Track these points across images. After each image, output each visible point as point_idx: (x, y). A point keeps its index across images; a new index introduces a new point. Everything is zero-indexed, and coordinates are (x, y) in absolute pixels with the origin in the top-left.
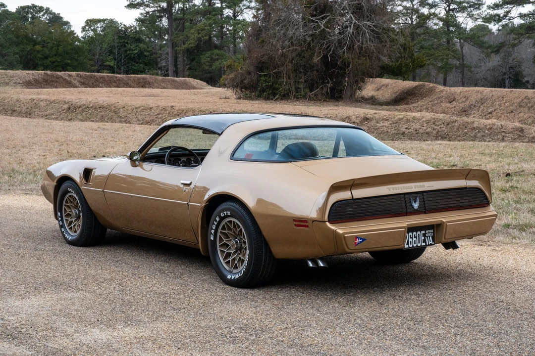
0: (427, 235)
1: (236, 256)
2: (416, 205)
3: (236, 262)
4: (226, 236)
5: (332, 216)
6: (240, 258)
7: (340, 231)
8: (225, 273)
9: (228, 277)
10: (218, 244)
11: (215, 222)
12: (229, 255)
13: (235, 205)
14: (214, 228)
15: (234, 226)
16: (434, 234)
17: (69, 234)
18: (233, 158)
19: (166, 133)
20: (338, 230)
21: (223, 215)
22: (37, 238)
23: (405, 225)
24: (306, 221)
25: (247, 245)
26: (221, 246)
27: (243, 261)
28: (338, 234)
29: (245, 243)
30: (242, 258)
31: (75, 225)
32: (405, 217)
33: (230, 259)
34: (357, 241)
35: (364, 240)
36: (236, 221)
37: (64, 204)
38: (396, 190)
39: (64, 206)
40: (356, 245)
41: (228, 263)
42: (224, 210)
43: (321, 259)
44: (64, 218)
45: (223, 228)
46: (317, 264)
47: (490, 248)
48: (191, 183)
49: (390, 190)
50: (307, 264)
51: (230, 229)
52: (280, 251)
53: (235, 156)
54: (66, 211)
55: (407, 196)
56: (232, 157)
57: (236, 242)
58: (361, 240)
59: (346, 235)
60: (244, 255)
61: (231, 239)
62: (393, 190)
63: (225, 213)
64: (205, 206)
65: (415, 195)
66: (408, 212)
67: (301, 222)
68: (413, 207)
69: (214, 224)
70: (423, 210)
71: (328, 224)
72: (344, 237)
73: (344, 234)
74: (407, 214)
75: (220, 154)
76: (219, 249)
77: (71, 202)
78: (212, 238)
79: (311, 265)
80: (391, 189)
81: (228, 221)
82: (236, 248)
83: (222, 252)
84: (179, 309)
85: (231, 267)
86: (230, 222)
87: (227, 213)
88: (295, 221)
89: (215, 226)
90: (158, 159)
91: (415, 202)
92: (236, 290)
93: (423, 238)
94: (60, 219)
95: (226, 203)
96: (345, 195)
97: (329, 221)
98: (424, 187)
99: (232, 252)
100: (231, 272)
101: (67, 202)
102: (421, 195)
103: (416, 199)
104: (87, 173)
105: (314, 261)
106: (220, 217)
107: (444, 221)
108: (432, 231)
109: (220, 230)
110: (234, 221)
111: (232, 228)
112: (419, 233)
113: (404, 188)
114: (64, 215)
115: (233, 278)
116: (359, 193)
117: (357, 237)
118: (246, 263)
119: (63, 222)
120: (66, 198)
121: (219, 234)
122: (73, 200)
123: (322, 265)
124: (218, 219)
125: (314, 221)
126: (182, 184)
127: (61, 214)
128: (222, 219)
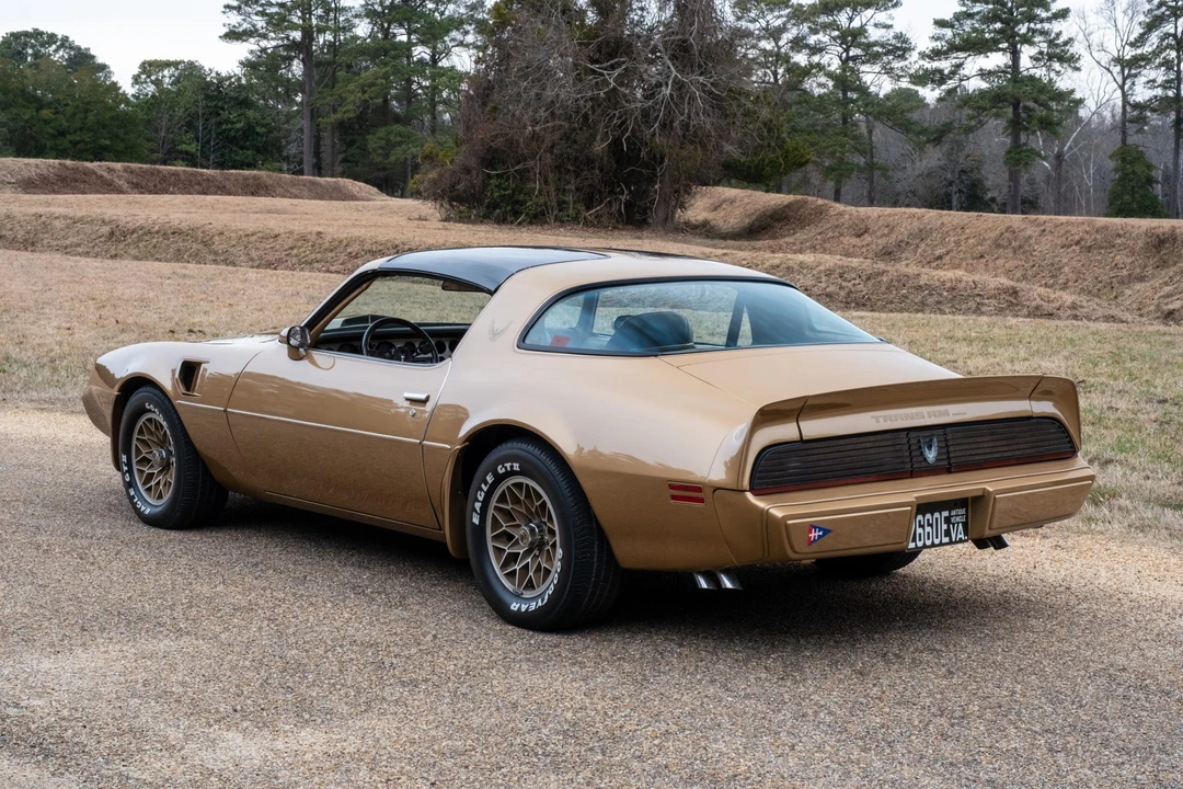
0: (953, 520)
1: (529, 560)
2: (931, 455)
3: (531, 574)
4: (509, 515)
5: (759, 479)
6: (539, 565)
7: (778, 513)
8: (506, 597)
9: (512, 608)
10: (489, 534)
11: (483, 486)
12: (513, 558)
13: (531, 448)
14: (481, 499)
15: (528, 495)
16: (967, 518)
17: (145, 500)
18: (522, 345)
19: (366, 288)
20: (771, 511)
21: (504, 470)
22: (74, 507)
23: (911, 498)
24: (698, 489)
25: (557, 538)
26: (495, 538)
27: (548, 572)
28: (774, 518)
29: (552, 533)
30: (544, 565)
31: (158, 483)
32: (910, 480)
33: (517, 567)
34: (812, 535)
35: (826, 532)
36: (532, 484)
37: (135, 436)
38: (891, 420)
39: (134, 442)
40: (810, 542)
41: (511, 575)
42: (505, 460)
43: (728, 572)
44: (135, 467)
45: (502, 499)
46: (718, 583)
47: (1048, 542)
48: (428, 398)
49: (878, 421)
50: (695, 584)
51: (516, 501)
52: (632, 552)
53: (528, 341)
54: (138, 452)
55: (912, 435)
56: (522, 342)
57: (532, 530)
58: (821, 533)
59: (790, 522)
60: (550, 559)
61: (518, 522)
62: (885, 421)
63: (508, 465)
64: (461, 450)
65: (927, 433)
66: (915, 469)
67: (687, 491)
68: (925, 460)
69: (482, 490)
70: (947, 467)
71: (749, 495)
72: (787, 526)
73: (785, 518)
74: (912, 474)
75: (495, 334)
76: (490, 544)
77: (151, 433)
78: (476, 520)
79: (704, 585)
80: (881, 419)
81: (513, 485)
82: (532, 543)
83: (499, 551)
84: (414, 683)
85: (519, 586)
86: (519, 486)
87: (512, 467)
88: (672, 487)
89: (483, 494)
90: (346, 343)
91: (930, 447)
92: (531, 637)
93: (945, 527)
94: (125, 468)
95: (509, 445)
96: (785, 432)
97: (752, 490)
98: (948, 415)
99: (521, 552)
100: (518, 596)
101: (141, 432)
102: (941, 432)
103: (931, 440)
104: (189, 371)
105: (712, 576)
106: (495, 474)
107: (991, 490)
108: (963, 511)
109: (493, 503)
110: (527, 485)
111: (522, 498)
112: (937, 515)
113: (907, 417)
114: (134, 461)
115: (523, 610)
116: (815, 428)
117: (813, 526)
118: (554, 578)
119: (132, 476)
120: (140, 423)
121: (491, 511)
122: (156, 428)
123: (728, 584)
124: (490, 479)
125: (716, 489)
126: (407, 399)
127: (129, 459)
128: (499, 479)
